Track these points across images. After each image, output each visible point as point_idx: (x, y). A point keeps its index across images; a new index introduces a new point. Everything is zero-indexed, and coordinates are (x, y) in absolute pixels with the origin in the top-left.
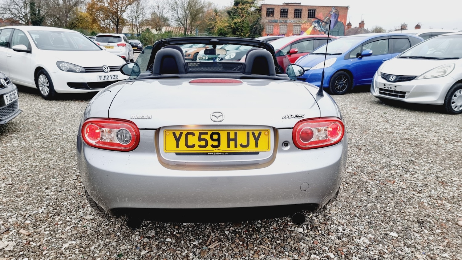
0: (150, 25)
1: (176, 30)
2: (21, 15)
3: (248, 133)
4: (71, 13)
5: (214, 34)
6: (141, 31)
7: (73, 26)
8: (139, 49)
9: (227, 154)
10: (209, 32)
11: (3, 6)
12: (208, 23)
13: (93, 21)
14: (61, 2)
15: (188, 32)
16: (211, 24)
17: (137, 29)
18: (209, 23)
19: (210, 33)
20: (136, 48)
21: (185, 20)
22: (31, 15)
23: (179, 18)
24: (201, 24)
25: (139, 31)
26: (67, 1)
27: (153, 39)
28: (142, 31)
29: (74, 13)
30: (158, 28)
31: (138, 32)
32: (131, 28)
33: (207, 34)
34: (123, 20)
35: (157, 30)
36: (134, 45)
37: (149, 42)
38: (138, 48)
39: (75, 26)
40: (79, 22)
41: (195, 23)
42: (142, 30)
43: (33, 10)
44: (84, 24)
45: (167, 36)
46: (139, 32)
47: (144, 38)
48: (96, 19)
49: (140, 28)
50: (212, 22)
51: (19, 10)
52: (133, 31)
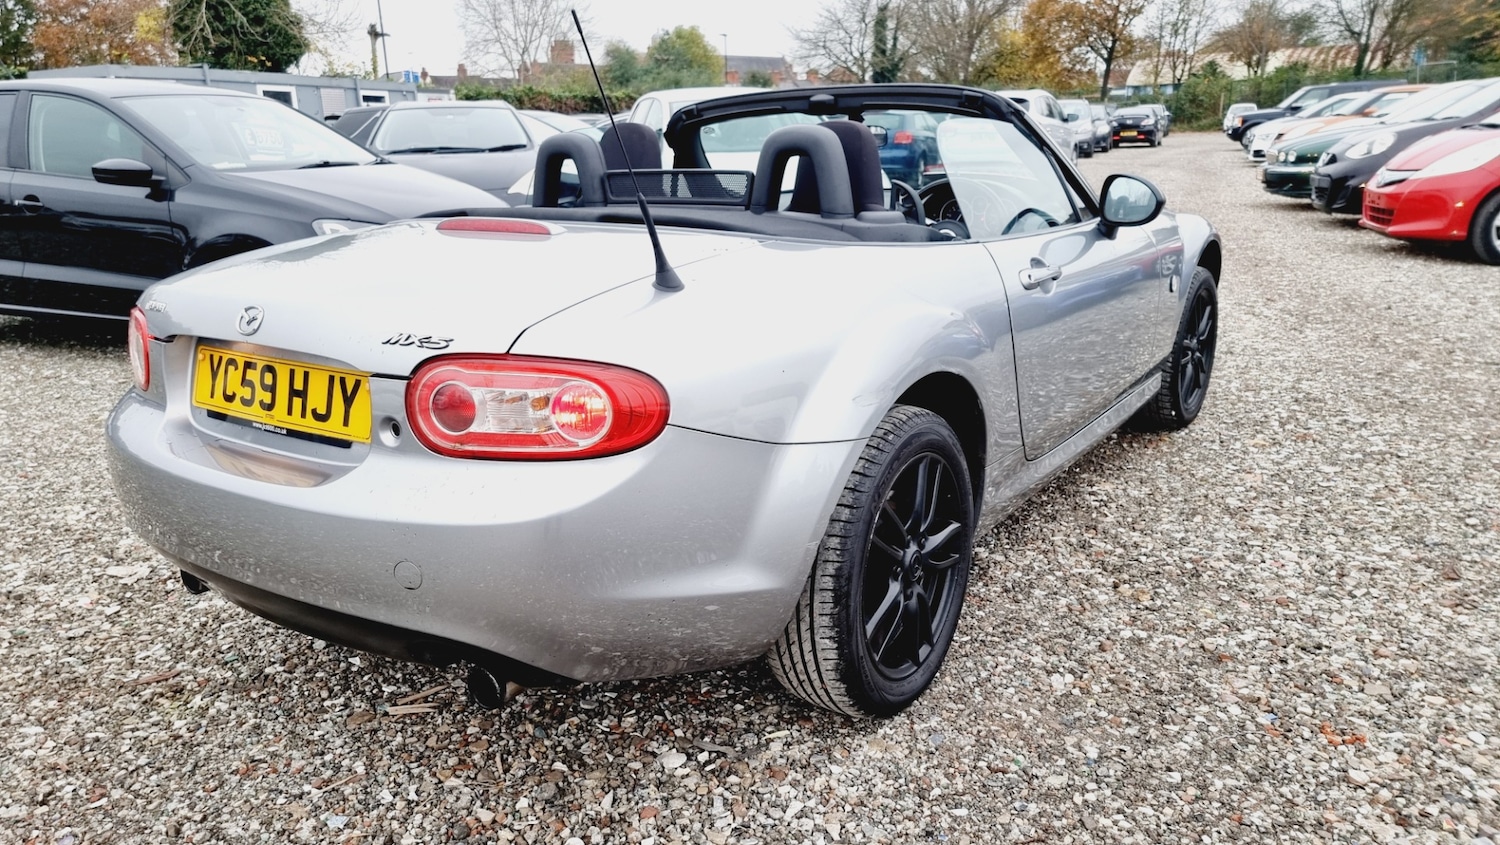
0: (1228, 47)
1: (1322, 57)
2: (851, 58)
3: (332, 379)
4: (985, 36)
5: (1491, 61)
6: (1186, 74)
7: (983, 75)
8: (1142, 137)
9: (285, 432)
10: (1463, 56)
11: (812, 36)
12: (1469, 20)
13: (1036, 56)
14: (963, 7)
15: (1372, 59)
16: (1480, 22)
17: (1175, 68)
18: (1472, 18)
19: (1471, 58)
20: (1135, 133)
21: (1368, 16)
22: (874, 55)
23: (1341, 12)
24: (1439, 26)
25: (1178, 73)
26: (978, 2)
27: (1222, 99)
28: (1190, 75)
29: (993, 37)
30: (1255, 58)
31: (1174, 76)
32: (1150, 68)
33: (1455, 62)
34: (1130, 42)
35: (1249, 65)
36: (1129, 122)
37: (1206, 109)
38: (1140, 133)
39: (991, 75)
40: (1002, 64)
41: (1409, 22)
42: (1190, 69)
43: (880, 39)
44: (1014, 67)
45: (1282, 82)
46: (1178, 75)
47: (1190, 97)
48: (1046, 47)
49: (1185, 63)
50: (1485, 15)
51: (847, 45)
52: (1157, 75)
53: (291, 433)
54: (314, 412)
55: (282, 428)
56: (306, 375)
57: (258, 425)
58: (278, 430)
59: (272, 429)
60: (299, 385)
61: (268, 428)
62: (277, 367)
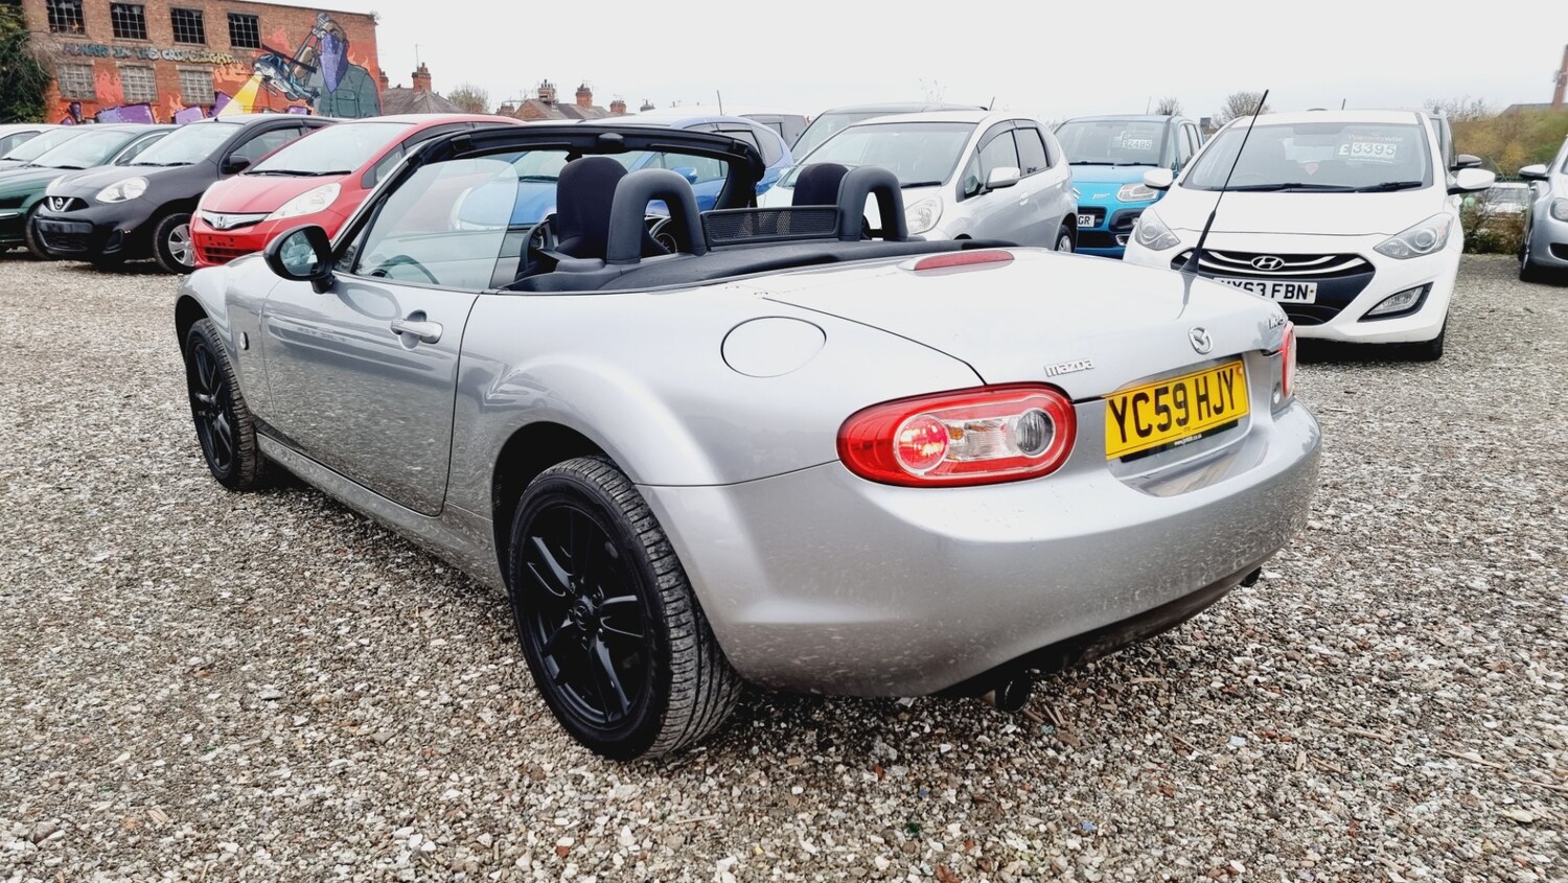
53: (1207, 434)
54: (1215, 408)
55: (1197, 434)
56: (1205, 378)
57: (1179, 443)
58: (1196, 438)
59: (1191, 439)
60: (1202, 392)
61: (1188, 440)
62: (1185, 382)
